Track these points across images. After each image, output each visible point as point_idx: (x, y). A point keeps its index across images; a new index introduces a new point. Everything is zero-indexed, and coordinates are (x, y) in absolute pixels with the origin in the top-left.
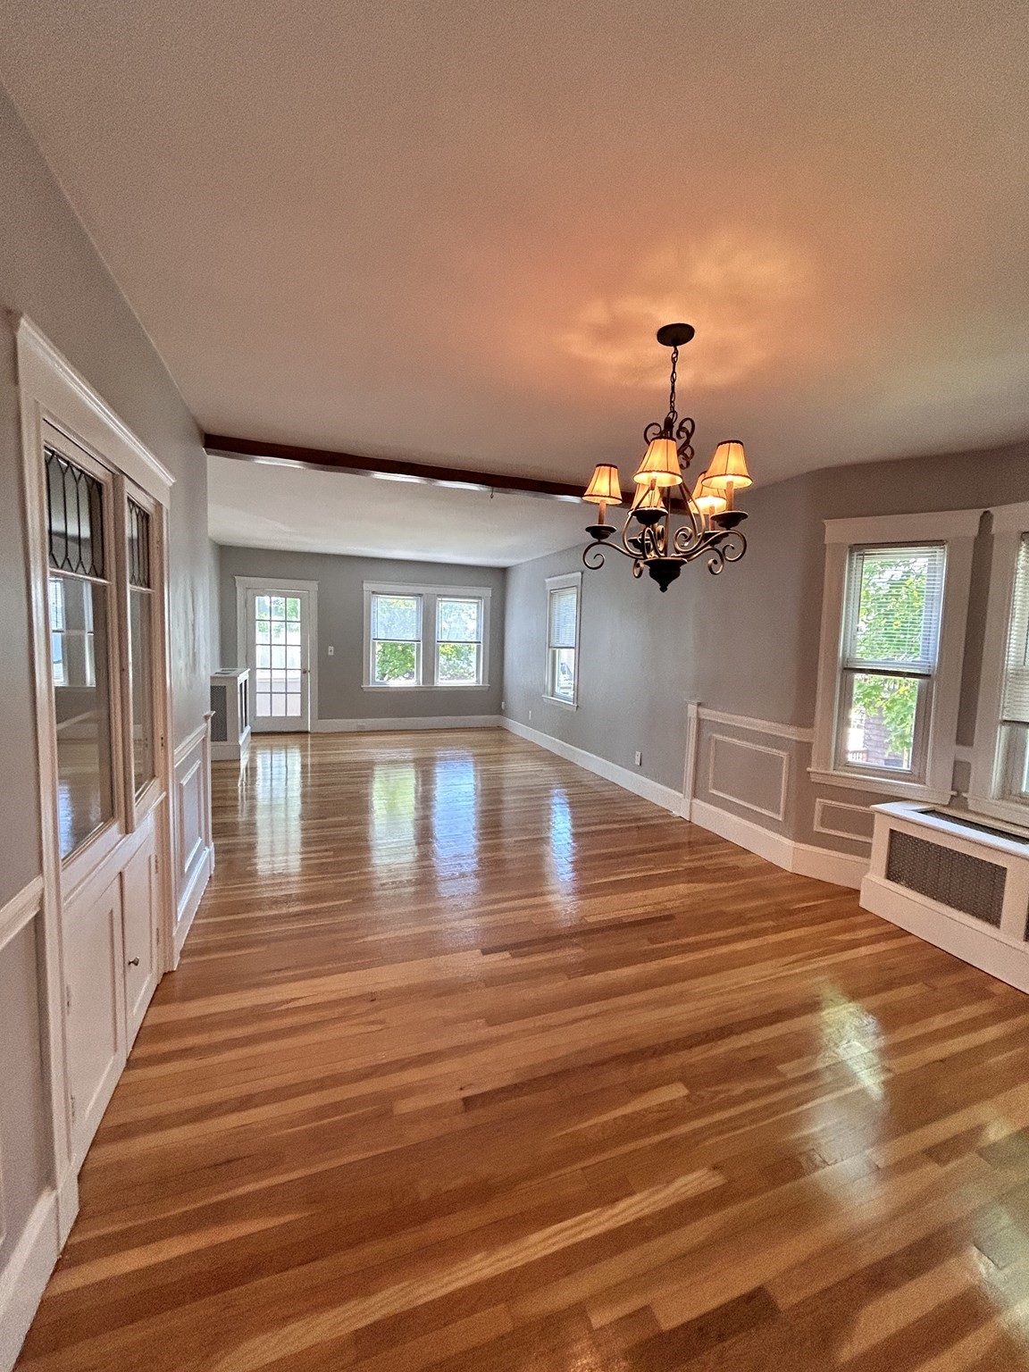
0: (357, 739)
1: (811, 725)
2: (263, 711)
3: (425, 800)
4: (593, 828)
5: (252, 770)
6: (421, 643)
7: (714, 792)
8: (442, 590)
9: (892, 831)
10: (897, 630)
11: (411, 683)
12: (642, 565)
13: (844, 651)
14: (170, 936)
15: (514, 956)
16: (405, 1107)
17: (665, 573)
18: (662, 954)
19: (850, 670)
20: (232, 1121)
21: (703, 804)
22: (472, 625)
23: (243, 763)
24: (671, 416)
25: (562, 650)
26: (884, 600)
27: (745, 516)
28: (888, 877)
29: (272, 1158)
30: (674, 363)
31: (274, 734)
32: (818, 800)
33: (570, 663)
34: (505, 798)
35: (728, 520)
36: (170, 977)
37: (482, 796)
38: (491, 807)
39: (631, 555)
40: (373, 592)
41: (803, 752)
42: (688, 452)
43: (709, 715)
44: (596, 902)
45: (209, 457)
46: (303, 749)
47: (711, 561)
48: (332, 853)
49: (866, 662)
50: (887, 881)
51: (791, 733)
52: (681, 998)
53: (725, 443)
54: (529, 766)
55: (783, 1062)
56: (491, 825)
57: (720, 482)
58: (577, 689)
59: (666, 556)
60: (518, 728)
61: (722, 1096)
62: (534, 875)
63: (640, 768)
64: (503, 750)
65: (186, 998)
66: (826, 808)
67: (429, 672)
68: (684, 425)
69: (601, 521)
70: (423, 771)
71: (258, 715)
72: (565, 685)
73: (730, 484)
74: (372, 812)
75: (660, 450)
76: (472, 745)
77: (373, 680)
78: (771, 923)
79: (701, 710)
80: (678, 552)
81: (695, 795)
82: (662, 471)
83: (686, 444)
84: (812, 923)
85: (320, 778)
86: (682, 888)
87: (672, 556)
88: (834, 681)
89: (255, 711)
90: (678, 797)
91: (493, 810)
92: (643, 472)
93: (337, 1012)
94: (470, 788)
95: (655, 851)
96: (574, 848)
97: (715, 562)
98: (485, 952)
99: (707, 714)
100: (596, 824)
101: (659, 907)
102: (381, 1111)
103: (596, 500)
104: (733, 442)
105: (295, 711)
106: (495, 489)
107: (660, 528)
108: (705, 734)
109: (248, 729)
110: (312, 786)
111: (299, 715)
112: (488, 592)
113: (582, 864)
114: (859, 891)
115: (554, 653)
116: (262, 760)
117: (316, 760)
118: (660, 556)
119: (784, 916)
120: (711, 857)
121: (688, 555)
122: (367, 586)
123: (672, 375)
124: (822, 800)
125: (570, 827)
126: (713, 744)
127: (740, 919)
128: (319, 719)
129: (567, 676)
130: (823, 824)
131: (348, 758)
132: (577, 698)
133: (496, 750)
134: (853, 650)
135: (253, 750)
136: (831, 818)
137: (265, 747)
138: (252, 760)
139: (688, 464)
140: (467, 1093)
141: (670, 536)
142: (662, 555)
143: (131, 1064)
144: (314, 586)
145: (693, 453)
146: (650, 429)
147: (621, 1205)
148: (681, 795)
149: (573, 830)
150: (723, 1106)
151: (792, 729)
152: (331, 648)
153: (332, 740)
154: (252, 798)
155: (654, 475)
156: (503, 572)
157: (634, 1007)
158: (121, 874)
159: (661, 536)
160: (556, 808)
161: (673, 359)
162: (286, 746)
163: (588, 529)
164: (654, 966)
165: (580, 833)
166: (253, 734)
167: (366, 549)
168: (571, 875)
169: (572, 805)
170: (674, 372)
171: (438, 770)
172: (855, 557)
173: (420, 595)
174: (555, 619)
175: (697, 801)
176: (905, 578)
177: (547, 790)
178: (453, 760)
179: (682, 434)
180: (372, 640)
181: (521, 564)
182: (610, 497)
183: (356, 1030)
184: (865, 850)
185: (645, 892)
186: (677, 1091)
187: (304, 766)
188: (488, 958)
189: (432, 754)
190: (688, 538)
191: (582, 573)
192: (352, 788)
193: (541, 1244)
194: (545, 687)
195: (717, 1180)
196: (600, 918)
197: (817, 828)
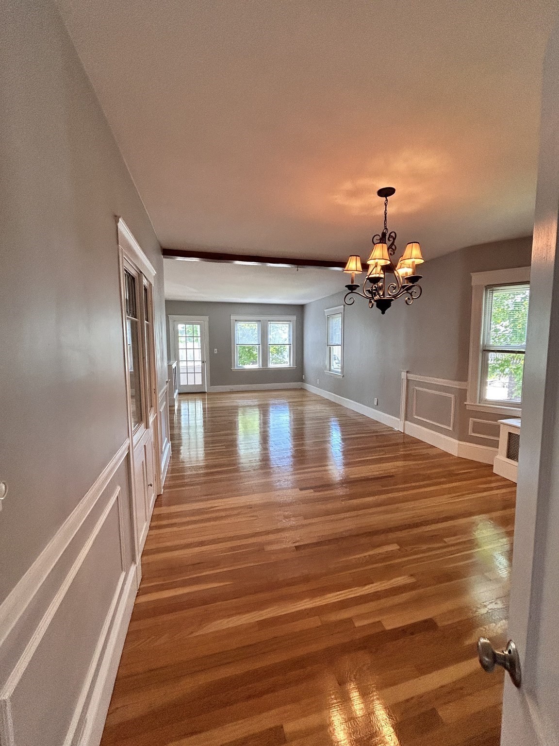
0: (229, 396)
1: (466, 380)
2: (183, 382)
3: (265, 423)
4: (353, 436)
5: (179, 410)
6: (261, 346)
7: (416, 417)
8: (270, 318)
9: (510, 433)
10: (520, 329)
11: (255, 366)
12: (373, 302)
13: (483, 341)
14: (160, 478)
15: (315, 491)
16: (269, 548)
17: (384, 305)
18: (388, 492)
19: (486, 351)
20: (197, 550)
21: (410, 423)
22: (286, 336)
23: (176, 407)
24: (385, 231)
25: (334, 347)
26: (512, 313)
27: (421, 277)
28: (508, 457)
29: (215, 563)
30: (386, 205)
31: (189, 393)
32: (471, 419)
33: (338, 355)
34: (306, 422)
35: (413, 279)
36: (160, 497)
37: (294, 421)
38: (299, 427)
39: (367, 297)
40: (236, 320)
41: (462, 395)
42: (393, 247)
43: (412, 377)
44: (355, 469)
45: (164, 260)
46: (204, 400)
47: (407, 298)
48: (224, 447)
49: (495, 346)
50: (507, 459)
51: (456, 385)
52: (397, 510)
53: (410, 243)
54: (319, 407)
55: (447, 537)
56: (299, 434)
57: (409, 262)
58: (342, 368)
59: (384, 297)
60: (312, 389)
61: (415, 549)
62: (322, 457)
63: (377, 406)
64: (304, 399)
65: (169, 504)
66: (474, 423)
67: (265, 360)
68: (391, 235)
69: (352, 282)
70: (263, 410)
71: (181, 384)
72: (336, 366)
73: (413, 262)
74: (238, 429)
75: (379, 249)
76: (288, 397)
77: (237, 365)
78: (445, 480)
79: (408, 375)
80: (390, 295)
81: (406, 419)
82: (380, 259)
83: (393, 244)
84: (465, 480)
85: (212, 413)
86: (400, 463)
87: (387, 297)
88: (478, 357)
89: (180, 382)
90: (397, 420)
91: (300, 428)
92: (371, 259)
93: (236, 512)
94: (288, 418)
95: (385, 447)
96: (343, 445)
97: (409, 299)
98: (301, 489)
99: (411, 377)
100: (354, 434)
101: (386, 472)
102: (260, 549)
103: (350, 272)
104: (414, 242)
105: (199, 382)
106: (299, 266)
107: (380, 284)
108: (411, 388)
109: (177, 391)
110: (209, 417)
111: (201, 384)
112: (294, 318)
113: (346, 453)
114: (492, 466)
115: (330, 348)
116: (184, 406)
117: (210, 406)
118: (381, 297)
119: (451, 476)
120: (415, 449)
121: (395, 297)
122: (233, 318)
123: (385, 211)
124: (473, 419)
125: (340, 435)
126: (415, 392)
127: (429, 477)
128: (211, 385)
129: (337, 361)
130: (474, 432)
131: (227, 404)
132: (343, 372)
133: (300, 400)
134: (488, 340)
135: (180, 402)
136: (477, 428)
137: (184, 400)
138: (179, 406)
139: (394, 253)
140: (297, 544)
141: (386, 287)
142: (382, 297)
143: (151, 528)
144: (207, 318)
145: (396, 248)
146: (375, 237)
147: (367, 587)
148: (399, 420)
149: (342, 437)
150: (416, 553)
151: (456, 383)
152: (216, 350)
153: (218, 396)
154: (180, 423)
155: (377, 260)
156: (302, 307)
157: (373, 513)
158: (145, 446)
159: (381, 288)
160: (333, 427)
161: (385, 204)
162: (195, 399)
163: (346, 286)
164: (384, 497)
165: (345, 439)
166: (179, 394)
167: (232, 299)
168: (342, 457)
169: (341, 425)
170: (386, 210)
171: (271, 409)
172: (489, 292)
173: (259, 321)
174: (330, 331)
175: (407, 422)
176: (523, 301)
177: (327, 418)
178: (279, 404)
179: (391, 239)
180: (236, 345)
181: (312, 302)
182: (356, 270)
183: (244, 519)
184: (496, 444)
185: (379, 465)
186: (394, 547)
187: (204, 409)
188: (304, 492)
189: (268, 402)
190: (395, 288)
191: (344, 306)
192: (230, 418)
193: (332, 598)
194: (326, 367)
195: (412, 580)
196: (357, 476)
197: (471, 433)
